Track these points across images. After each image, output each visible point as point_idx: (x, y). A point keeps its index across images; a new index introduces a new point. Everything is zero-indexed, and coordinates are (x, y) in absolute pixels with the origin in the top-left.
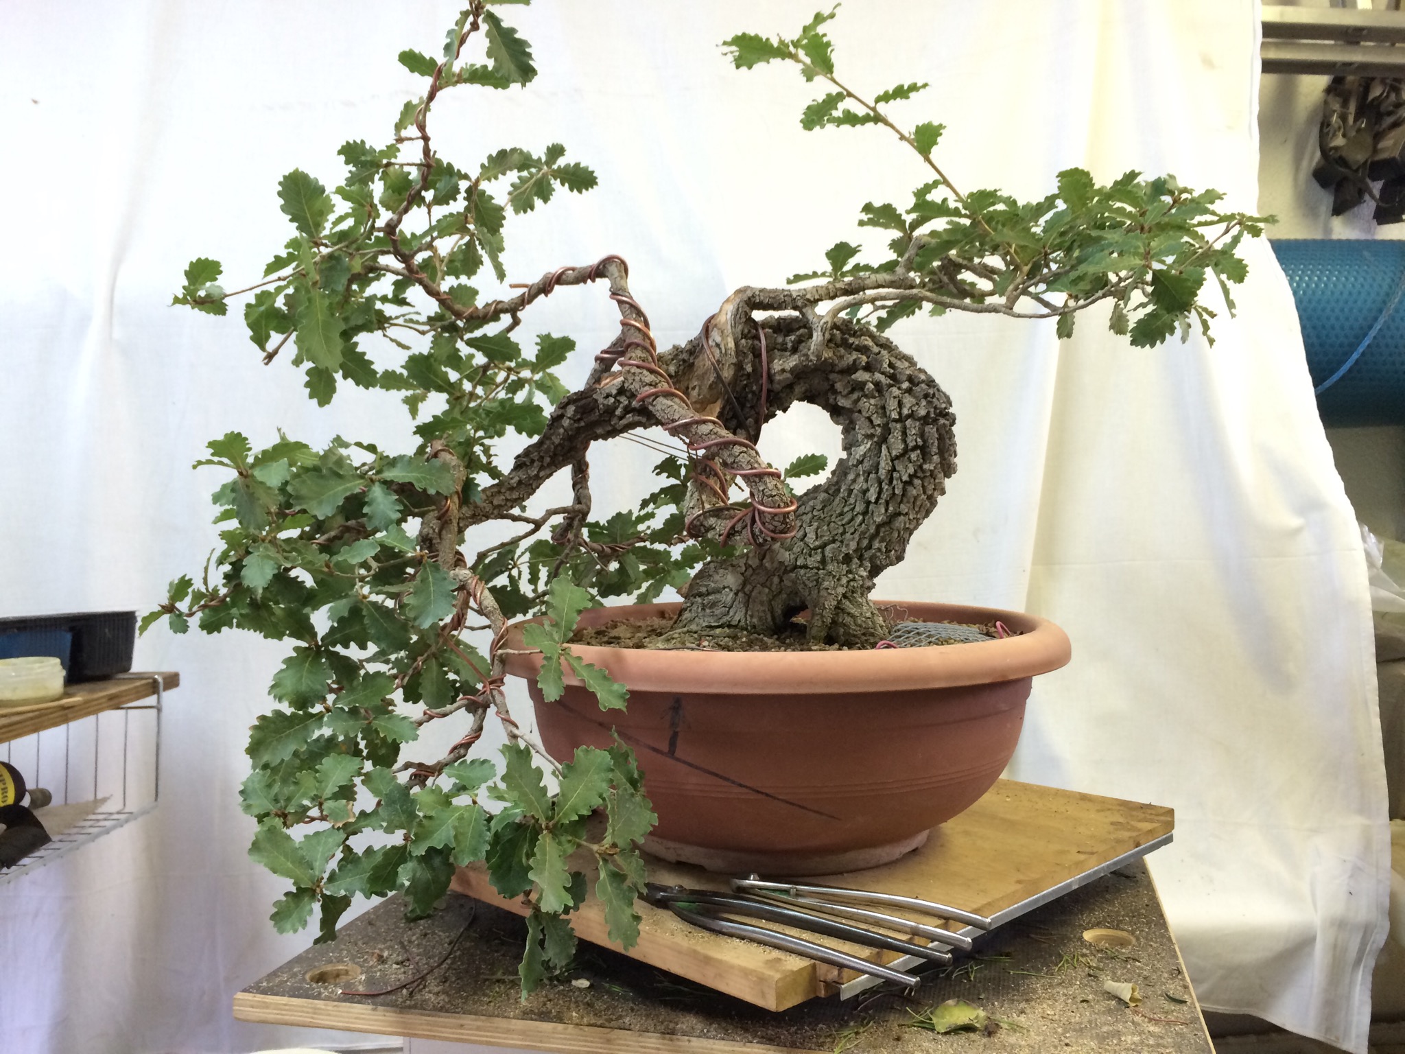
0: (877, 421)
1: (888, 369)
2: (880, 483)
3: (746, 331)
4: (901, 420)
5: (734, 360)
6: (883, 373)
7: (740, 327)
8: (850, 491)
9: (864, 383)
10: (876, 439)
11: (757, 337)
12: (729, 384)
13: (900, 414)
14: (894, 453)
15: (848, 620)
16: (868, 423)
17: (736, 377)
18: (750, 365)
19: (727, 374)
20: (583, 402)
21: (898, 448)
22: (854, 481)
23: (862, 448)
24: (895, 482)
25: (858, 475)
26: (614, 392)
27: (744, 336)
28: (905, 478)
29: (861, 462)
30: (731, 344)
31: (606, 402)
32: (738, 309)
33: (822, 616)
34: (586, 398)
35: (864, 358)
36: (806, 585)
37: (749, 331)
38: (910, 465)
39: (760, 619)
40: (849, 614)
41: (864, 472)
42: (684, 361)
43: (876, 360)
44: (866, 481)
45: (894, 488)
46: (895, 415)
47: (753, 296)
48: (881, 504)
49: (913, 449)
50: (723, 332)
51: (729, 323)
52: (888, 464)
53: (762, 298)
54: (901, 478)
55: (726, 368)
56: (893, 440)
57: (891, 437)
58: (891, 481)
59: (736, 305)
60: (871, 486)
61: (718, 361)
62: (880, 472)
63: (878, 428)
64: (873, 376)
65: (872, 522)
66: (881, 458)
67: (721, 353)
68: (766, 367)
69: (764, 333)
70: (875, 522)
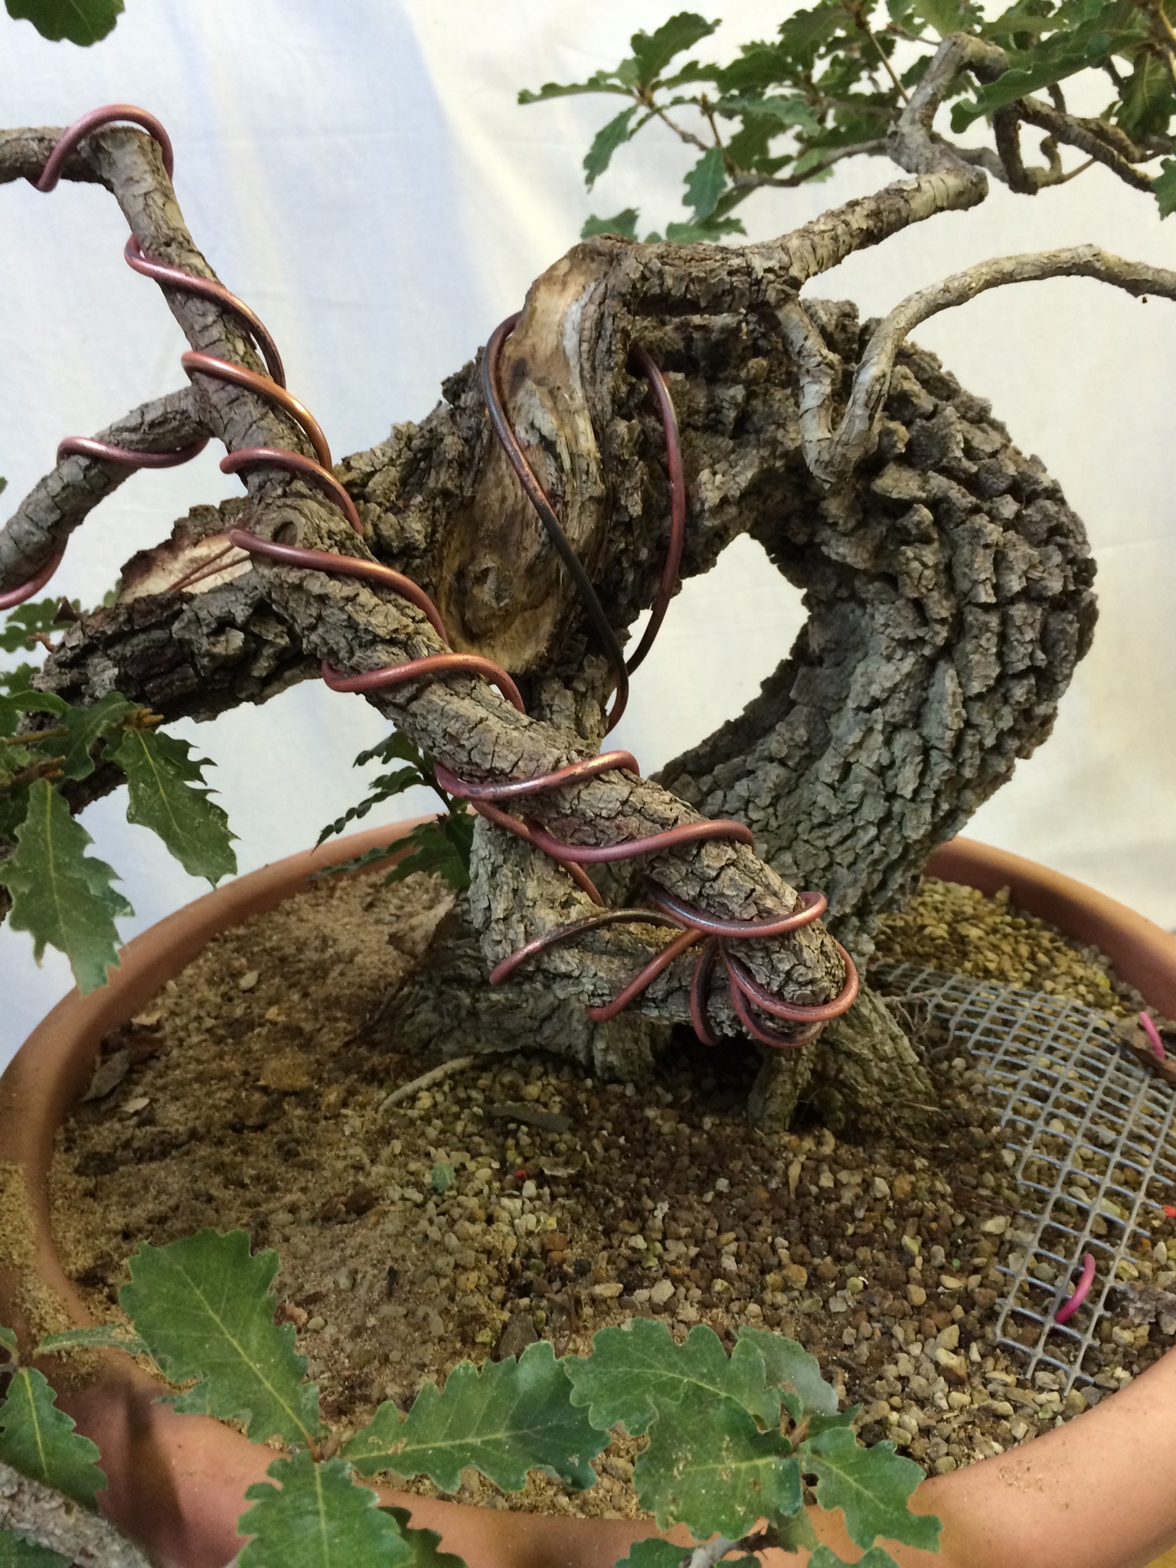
0: (940, 608)
1: (966, 463)
2: (926, 750)
3: (624, 389)
4: (1003, 603)
5: (598, 489)
6: (947, 472)
7: (609, 381)
8: (846, 769)
9: (906, 506)
10: (927, 651)
11: (650, 405)
12: (582, 556)
13: (997, 588)
14: (976, 687)
15: (850, 1070)
16: (910, 614)
17: (600, 536)
18: (637, 497)
19: (578, 528)
20: (140, 641)
21: (984, 672)
22: (859, 746)
23: (888, 669)
24: (967, 753)
25: (870, 730)
26: (241, 613)
27: (622, 408)
28: (989, 742)
29: (876, 703)
30: (588, 443)
31: (219, 649)
32: (599, 323)
33: (794, 1072)
34: (145, 630)
35: (902, 432)
37: (632, 389)
38: (1006, 711)
39: (626, 1054)
40: (849, 1055)
41: (886, 723)
42: (446, 494)
43: (929, 434)
44: (888, 742)
45: (961, 765)
46: (986, 596)
47: (644, 278)
48: (923, 801)
49: (1021, 675)
50: (553, 393)
51: (573, 362)
52: (958, 714)
53: (669, 282)
54: (981, 744)
55: (573, 512)
56: (975, 657)
57: (969, 647)
58: (956, 750)
59: (592, 308)
60: (904, 760)
61: (552, 495)
62: (931, 729)
63: (938, 627)
64: (926, 481)
65: (897, 838)
66: (933, 692)
67: (560, 469)
68: (679, 497)
69: (665, 385)
70: (905, 838)
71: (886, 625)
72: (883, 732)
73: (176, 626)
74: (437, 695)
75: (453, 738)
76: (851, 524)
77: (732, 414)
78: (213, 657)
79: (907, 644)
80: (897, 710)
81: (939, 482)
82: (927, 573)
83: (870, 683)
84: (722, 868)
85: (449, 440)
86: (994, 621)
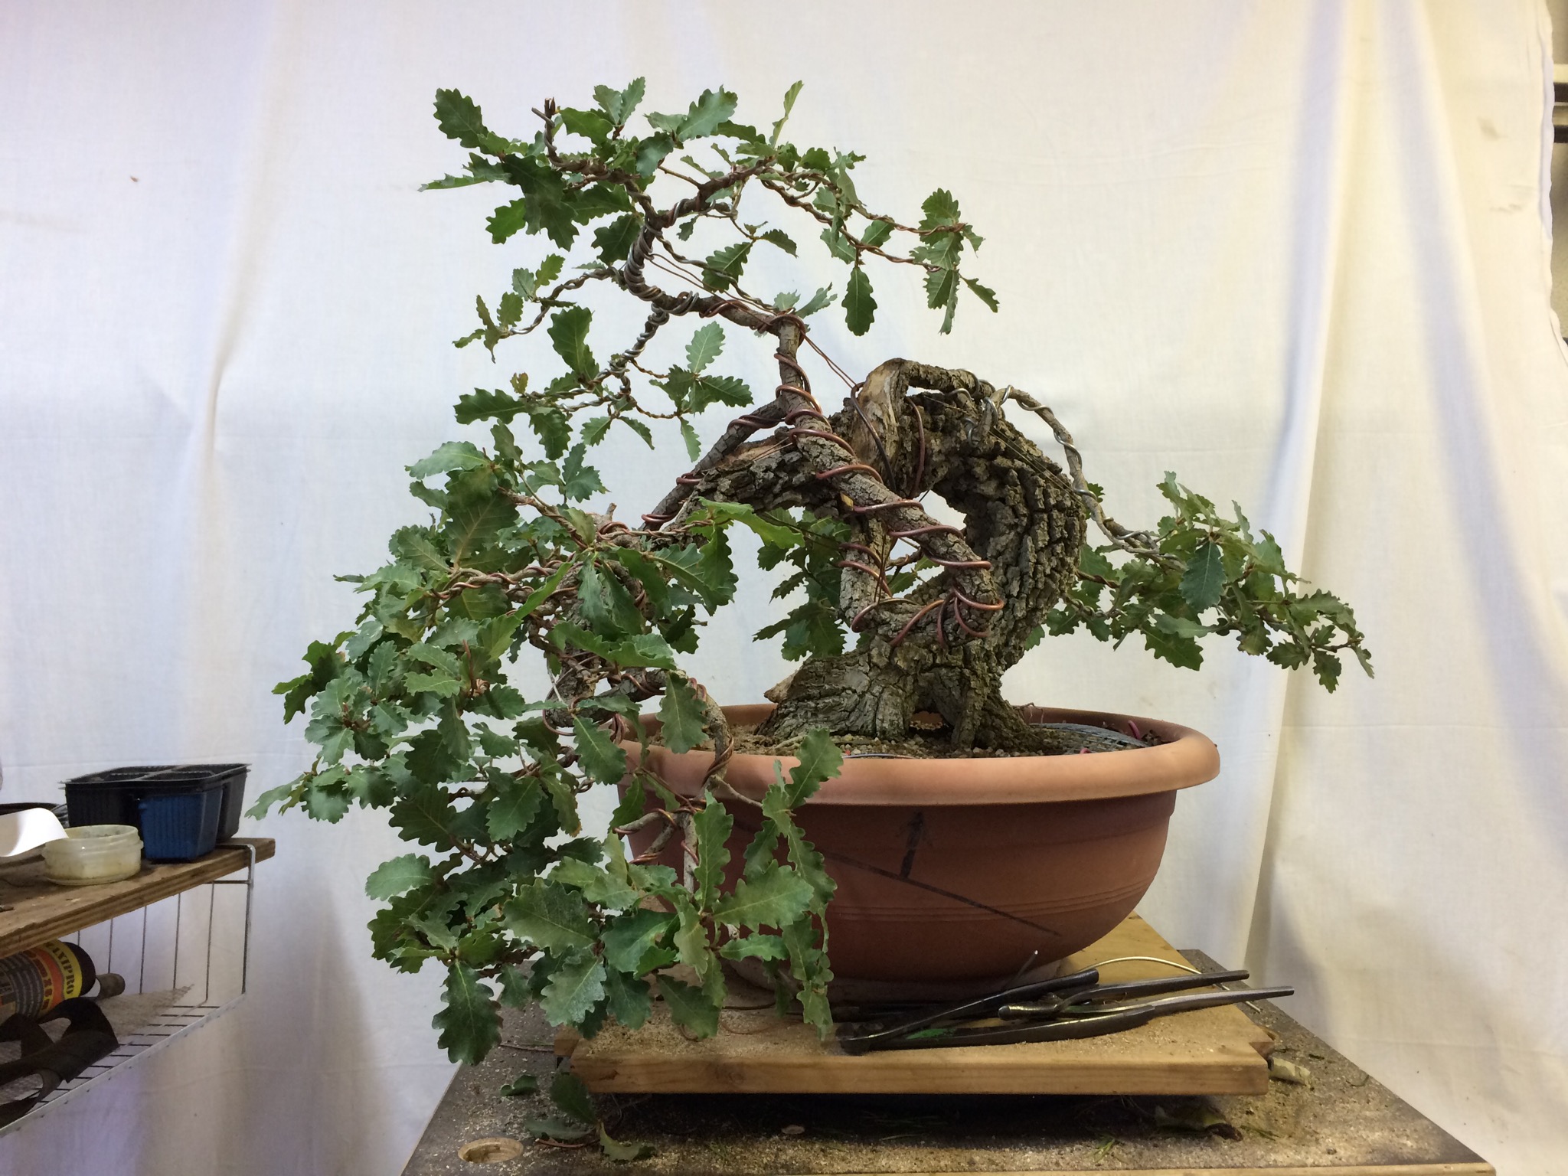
0: (1023, 510)
1: (1029, 458)
2: (1022, 575)
3: (904, 407)
4: (1048, 509)
5: (897, 438)
6: (1022, 460)
7: (899, 403)
9: (1007, 470)
10: (1019, 530)
11: (913, 413)
12: (893, 462)
13: (1045, 503)
14: (1041, 544)
16: (1011, 513)
17: (899, 457)
18: (910, 444)
19: (890, 451)
20: (736, 474)
21: (1043, 538)
23: (1003, 538)
24: (1039, 576)
25: (997, 567)
26: (774, 466)
27: (904, 413)
28: (1048, 571)
29: (1000, 554)
30: (894, 422)
31: (766, 477)
32: (897, 383)
33: (973, 719)
34: (738, 471)
35: (1003, 445)
36: (944, 686)
37: (907, 407)
38: (1053, 558)
39: (892, 723)
40: (997, 716)
41: (1004, 563)
43: (1014, 447)
44: (1005, 574)
45: (1036, 581)
46: (1041, 506)
47: (912, 370)
48: (1022, 598)
49: (1058, 541)
50: (881, 405)
51: (888, 396)
52: (1034, 556)
53: (921, 373)
54: (1045, 573)
55: (888, 446)
56: (1039, 531)
57: (1036, 527)
58: (1035, 573)
59: (895, 378)
60: (1012, 579)
61: (881, 437)
62: (1023, 564)
63: (1022, 518)
64: (1013, 462)
65: (1012, 617)
66: (1022, 550)
67: (884, 428)
68: (923, 447)
69: (919, 409)
70: (1014, 617)
71: (1002, 518)
72: (1002, 567)
73: (751, 468)
74: (859, 477)
75: (863, 490)
76: (985, 478)
77: (941, 424)
78: (763, 478)
79: (1011, 527)
80: (1008, 556)
81: (1018, 463)
82: (1018, 496)
83: (997, 544)
84: (955, 542)
85: (843, 419)
86: (1045, 516)
